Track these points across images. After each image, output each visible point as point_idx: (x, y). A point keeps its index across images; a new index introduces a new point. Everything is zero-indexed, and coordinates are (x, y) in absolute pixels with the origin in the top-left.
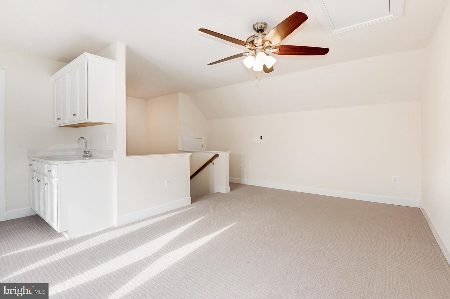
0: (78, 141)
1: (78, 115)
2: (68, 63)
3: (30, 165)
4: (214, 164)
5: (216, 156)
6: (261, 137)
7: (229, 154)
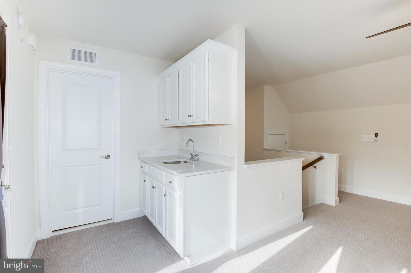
0: (187, 143)
1: (194, 116)
2: (175, 63)
3: (142, 167)
4: (315, 167)
5: (321, 159)
6: (376, 135)
7: (339, 157)
